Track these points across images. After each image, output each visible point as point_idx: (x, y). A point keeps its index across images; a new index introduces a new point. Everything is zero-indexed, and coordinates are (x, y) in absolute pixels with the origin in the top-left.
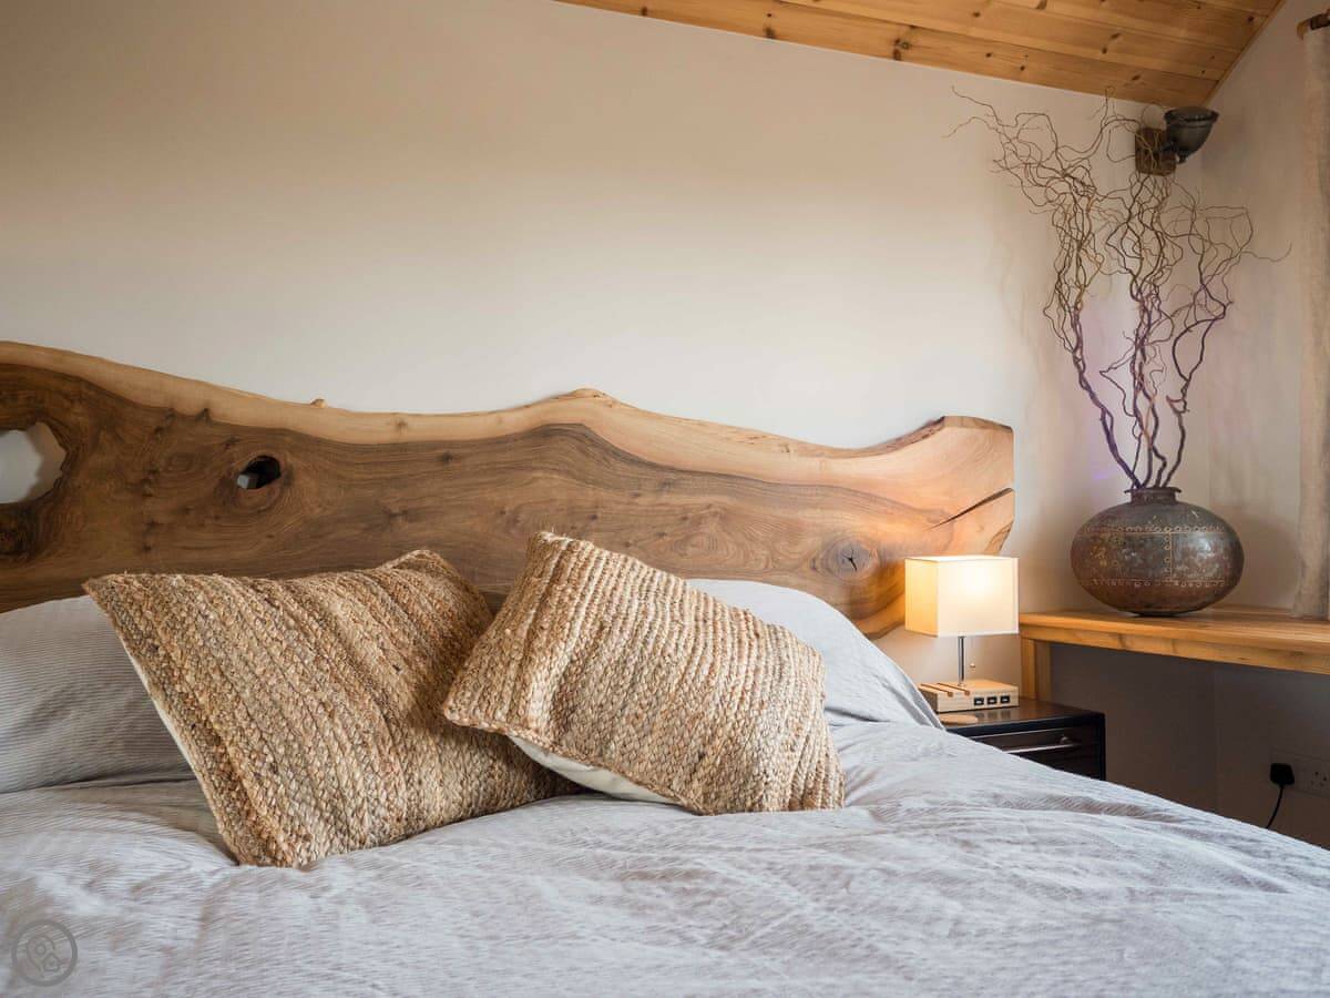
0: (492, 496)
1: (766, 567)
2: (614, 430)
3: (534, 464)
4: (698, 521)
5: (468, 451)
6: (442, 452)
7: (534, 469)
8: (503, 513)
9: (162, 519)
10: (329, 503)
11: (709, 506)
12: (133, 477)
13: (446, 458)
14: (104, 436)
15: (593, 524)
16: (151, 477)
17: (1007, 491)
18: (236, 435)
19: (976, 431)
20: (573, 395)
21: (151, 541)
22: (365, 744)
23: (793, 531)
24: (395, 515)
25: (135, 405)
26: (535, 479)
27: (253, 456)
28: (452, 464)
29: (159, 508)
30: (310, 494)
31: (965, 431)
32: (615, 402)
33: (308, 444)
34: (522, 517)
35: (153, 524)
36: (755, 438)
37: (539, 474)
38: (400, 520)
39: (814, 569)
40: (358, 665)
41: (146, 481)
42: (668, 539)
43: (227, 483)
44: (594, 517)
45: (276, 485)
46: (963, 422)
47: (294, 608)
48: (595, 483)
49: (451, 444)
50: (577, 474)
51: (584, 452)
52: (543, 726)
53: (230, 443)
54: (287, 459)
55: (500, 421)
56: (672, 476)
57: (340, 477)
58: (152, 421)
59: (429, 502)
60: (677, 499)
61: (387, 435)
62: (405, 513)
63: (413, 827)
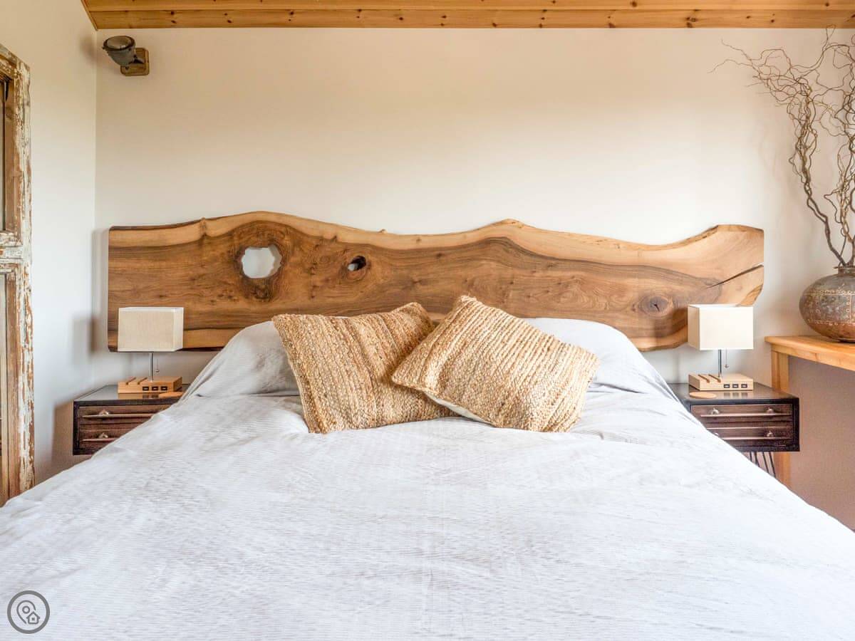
0: (461, 273)
1: (606, 308)
2: (521, 239)
3: (482, 257)
4: (566, 286)
5: (449, 251)
6: (438, 252)
7: (482, 259)
8: (466, 281)
9: (318, 284)
10: (387, 277)
11: (573, 277)
12: (307, 266)
13: (439, 255)
14: (297, 249)
15: (512, 287)
16: (314, 266)
17: (761, 266)
18: (347, 248)
19: (739, 233)
20: (502, 223)
21: (314, 294)
22: (361, 389)
23: (622, 291)
24: (415, 282)
25: (308, 236)
26: (481, 265)
27: (355, 256)
28: (442, 258)
29: (317, 279)
30: (378, 273)
31: (730, 234)
32: (523, 225)
33: (377, 250)
34: (476, 283)
35: (315, 287)
36: (600, 241)
37: (484, 262)
38: (418, 285)
39: (634, 310)
40: (365, 356)
41: (311, 268)
42: (550, 294)
43: (344, 268)
44: (512, 283)
45: (364, 269)
46: (730, 228)
47: (345, 331)
48: (512, 266)
49: (441, 249)
50: (503, 261)
51: (507, 251)
52: (434, 386)
53: (345, 250)
54: (369, 258)
55: (465, 237)
56: (553, 262)
57: (392, 265)
58: (314, 242)
59: (431, 276)
60: (556, 274)
61: (412, 245)
62: (420, 281)
63: (379, 423)
